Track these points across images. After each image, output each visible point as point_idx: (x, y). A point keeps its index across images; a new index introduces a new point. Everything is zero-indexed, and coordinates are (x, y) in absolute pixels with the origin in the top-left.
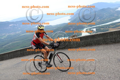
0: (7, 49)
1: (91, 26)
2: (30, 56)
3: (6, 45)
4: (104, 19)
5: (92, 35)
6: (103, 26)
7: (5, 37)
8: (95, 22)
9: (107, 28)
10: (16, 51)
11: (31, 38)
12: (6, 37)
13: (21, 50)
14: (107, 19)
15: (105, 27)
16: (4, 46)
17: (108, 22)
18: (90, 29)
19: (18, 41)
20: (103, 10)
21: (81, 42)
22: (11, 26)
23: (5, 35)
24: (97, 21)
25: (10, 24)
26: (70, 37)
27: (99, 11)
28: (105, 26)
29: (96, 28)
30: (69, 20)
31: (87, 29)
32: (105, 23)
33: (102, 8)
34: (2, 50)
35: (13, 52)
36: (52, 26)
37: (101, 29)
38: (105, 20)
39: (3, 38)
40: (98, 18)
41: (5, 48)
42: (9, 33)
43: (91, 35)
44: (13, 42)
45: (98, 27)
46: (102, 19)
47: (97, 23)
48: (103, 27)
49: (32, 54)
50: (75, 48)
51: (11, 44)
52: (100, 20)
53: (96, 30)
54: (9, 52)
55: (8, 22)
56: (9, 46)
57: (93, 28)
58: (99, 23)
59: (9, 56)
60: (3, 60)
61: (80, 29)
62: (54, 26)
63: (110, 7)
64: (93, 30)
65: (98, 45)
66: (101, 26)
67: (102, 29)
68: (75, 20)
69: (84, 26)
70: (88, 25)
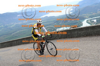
0: (15, 37)
1: (92, 17)
3: (14, 33)
5: (93, 26)
7: (13, 26)
8: (96, 14)
10: (23, 38)
12: (15, 26)
13: (27, 38)
16: (12, 34)
18: (91, 20)
19: (25, 30)
21: (82, 33)
22: (19, 17)
23: (13, 24)
24: (98, 12)
25: (18, 15)
26: (71, 27)
29: (96, 19)
31: (88, 20)
34: (10, 37)
35: (20, 39)
36: (55, 17)
39: (11, 27)
40: (99, 10)
41: (14, 35)
42: (17, 23)
43: (91, 26)
44: (20, 31)
45: (99, 18)
47: (98, 14)
50: (76, 37)
51: (18, 32)
53: (96, 21)
54: (17, 40)
55: (16, 13)
56: (17, 34)
57: (94, 19)
59: (17, 43)
60: (11, 46)
61: (81, 20)
62: (57, 17)
64: (93, 21)
65: (98, 35)
69: (85, 17)
70: (89, 16)
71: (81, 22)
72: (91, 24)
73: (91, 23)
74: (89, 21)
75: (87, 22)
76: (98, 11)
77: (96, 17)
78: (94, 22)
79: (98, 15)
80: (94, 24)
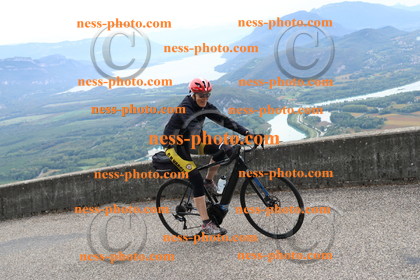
1: (311, 101)
2: (29, 222)
4: (366, 75)
6: (361, 103)
9: (376, 111)
11: (45, 141)
14: (378, 75)
15: (369, 108)
17: (384, 88)
20: (365, 34)
24: (338, 79)
27: (346, 37)
28: (369, 103)
29: (329, 111)
30: (218, 69)
32: (371, 92)
33: (359, 29)
37: (353, 114)
38: (372, 77)
40: (343, 67)
43: (306, 144)
45: (341, 105)
46: (356, 73)
47: (337, 89)
48: (360, 107)
49: (43, 213)
52: (351, 78)
53: (332, 118)
58: (344, 88)
63: (394, 25)
64: (319, 119)
66: (355, 103)
67: (357, 115)
68: (243, 71)
69: (279, 98)
70: (298, 94)
71: (263, 122)
72: (307, 132)
73: (305, 127)
74: (299, 119)
75: (290, 123)
76: (340, 75)
77: (332, 99)
78: (320, 125)
79: (338, 91)
80: (322, 134)
